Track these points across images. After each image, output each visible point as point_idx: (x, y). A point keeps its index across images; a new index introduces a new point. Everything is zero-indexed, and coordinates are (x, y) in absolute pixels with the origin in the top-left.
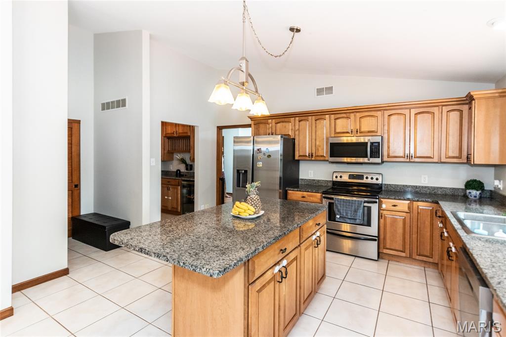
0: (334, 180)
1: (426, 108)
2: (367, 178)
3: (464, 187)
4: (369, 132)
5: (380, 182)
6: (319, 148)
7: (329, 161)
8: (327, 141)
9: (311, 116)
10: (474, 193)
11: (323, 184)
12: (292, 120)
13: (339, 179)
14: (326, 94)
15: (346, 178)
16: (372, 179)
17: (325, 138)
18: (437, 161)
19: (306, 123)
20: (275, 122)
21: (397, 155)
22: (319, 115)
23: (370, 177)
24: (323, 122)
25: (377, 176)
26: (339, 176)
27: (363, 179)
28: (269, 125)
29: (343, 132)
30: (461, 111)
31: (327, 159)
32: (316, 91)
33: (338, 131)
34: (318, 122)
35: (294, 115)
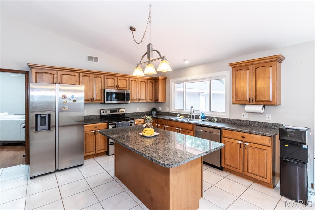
1: (143, 80)
2: (119, 111)
3: (151, 111)
4: (123, 88)
5: (124, 112)
7: (104, 103)
8: (103, 91)
9: (92, 74)
10: (155, 112)
11: (94, 118)
12: (77, 74)
13: (105, 114)
14: (94, 61)
15: (109, 113)
16: (121, 111)
17: (101, 89)
18: (146, 101)
19: (88, 78)
20: (60, 73)
21: (134, 99)
22: (97, 74)
23: (120, 111)
24: (100, 79)
25: (124, 110)
26: (105, 112)
27: (117, 112)
28: (54, 75)
29: (111, 87)
30: (152, 82)
31: (103, 102)
32: (87, 57)
33: (109, 85)
34: (97, 78)
35: (79, 71)
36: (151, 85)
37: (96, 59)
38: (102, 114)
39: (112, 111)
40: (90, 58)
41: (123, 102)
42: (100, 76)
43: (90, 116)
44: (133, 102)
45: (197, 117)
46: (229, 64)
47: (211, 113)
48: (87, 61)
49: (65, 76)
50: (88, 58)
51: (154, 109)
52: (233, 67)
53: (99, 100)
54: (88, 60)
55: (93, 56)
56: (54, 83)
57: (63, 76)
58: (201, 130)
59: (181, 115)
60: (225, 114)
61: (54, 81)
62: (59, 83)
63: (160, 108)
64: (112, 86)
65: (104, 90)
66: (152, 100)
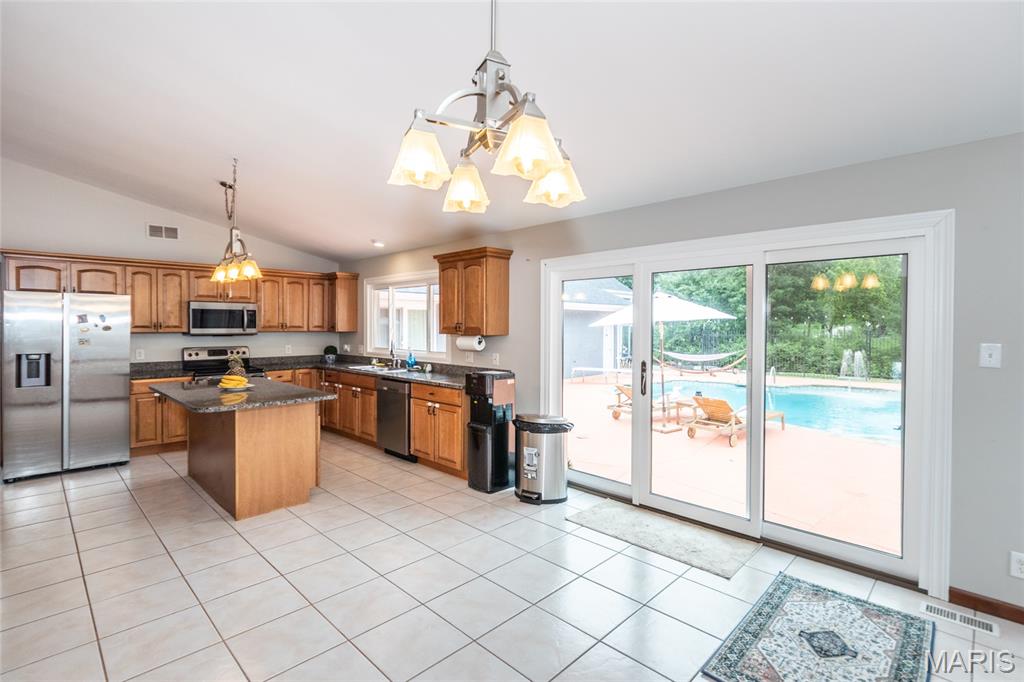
0: (185, 359)
1: (297, 279)
2: (232, 353)
3: (323, 354)
4: (241, 298)
5: (246, 356)
6: (171, 315)
7: (187, 334)
8: (185, 306)
9: (157, 268)
10: (332, 357)
11: (165, 368)
12: (117, 269)
13: (194, 358)
14: (167, 237)
15: (204, 356)
16: (238, 353)
17: (181, 302)
18: (305, 329)
19: (147, 277)
20: (76, 268)
21: (272, 324)
22: (171, 268)
23: (235, 352)
24: (177, 279)
25: (244, 349)
26: (193, 353)
27: (226, 354)
28: (62, 273)
29: (208, 296)
30: (323, 285)
31: (185, 330)
32: (148, 228)
33: (201, 293)
34: (169, 278)
35: (124, 263)
36: (320, 292)
37: (172, 233)
38: (187, 358)
39: (212, 352)
40: (155, 231)
41: (239, 331)
42: (177, 272)
43: (156, 364)
44: (269, 329)
45: (404, 364)
46: (435, 257)
47: (430, 355)
48: (149, 237)
49: (88, 274)
50: (150, 230)
51: (330, 350)
52: (440, 263)
53: (176, 327)
54: (151, 235)
55: (164, 226)
56: (62, 289)
57: (83, 274)
58: (385, 388)
59: (380, 360)
60: (444, 356)
61: (62, 285)
62: (74, 291)
63: (347, 347)
64: (211, 294)
65: (189, 303)
66: (322, 327)
